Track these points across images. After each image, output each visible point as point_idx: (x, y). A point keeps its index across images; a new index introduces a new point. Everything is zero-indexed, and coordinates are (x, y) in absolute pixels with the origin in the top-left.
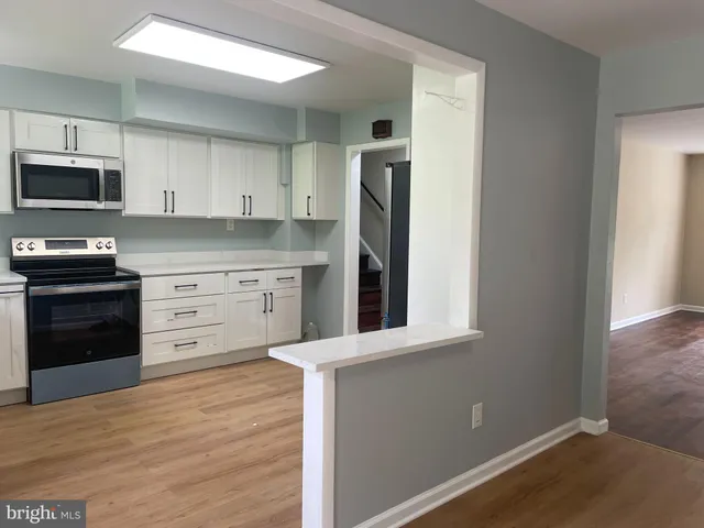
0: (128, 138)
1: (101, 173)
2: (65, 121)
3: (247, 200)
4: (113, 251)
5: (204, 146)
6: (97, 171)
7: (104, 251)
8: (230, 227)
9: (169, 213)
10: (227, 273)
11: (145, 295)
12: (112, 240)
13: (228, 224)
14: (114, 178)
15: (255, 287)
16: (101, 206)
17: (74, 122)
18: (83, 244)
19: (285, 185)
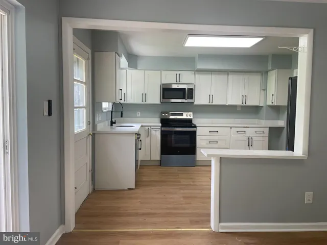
0: (197, 76)
1: (187, 89)
2: (177, 72)
3: (245, 97)
4: (191, 117)
5: (226, 76)
6: (185, 89)
7: (189, 117)
8: (239, 109)
9: (211, 103)
10: (231, 127)
11: (198, 133)
12: (192, 113)
13: (238, 107)
14: (191, 91)
15: (244, 135)
16: (186, 101)
17: (179, 72)
18: (182, 115)
19: (264, 90)
